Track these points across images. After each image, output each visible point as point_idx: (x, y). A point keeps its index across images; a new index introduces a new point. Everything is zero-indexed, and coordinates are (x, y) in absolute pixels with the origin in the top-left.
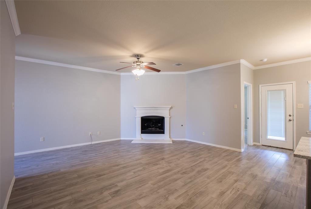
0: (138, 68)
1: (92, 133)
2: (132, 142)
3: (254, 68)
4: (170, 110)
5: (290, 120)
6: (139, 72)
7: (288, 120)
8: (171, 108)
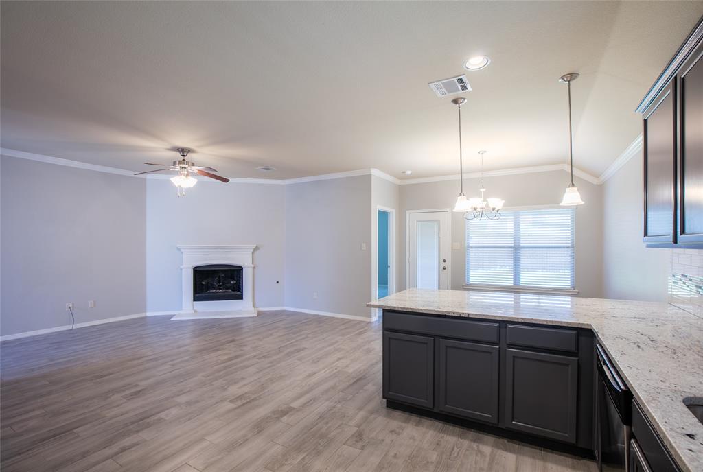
0: (184, 174)
1: (73, 304)
2: (172, 319)
3: (399, 182)
4: (253, 253)
5: (444, 268)
6: (184, 181)
7: (442, 268)
8: (256, 249)
